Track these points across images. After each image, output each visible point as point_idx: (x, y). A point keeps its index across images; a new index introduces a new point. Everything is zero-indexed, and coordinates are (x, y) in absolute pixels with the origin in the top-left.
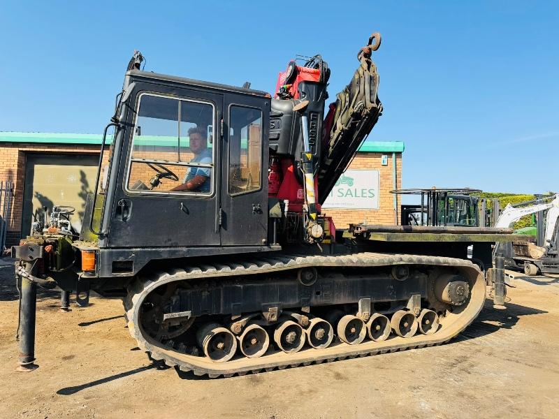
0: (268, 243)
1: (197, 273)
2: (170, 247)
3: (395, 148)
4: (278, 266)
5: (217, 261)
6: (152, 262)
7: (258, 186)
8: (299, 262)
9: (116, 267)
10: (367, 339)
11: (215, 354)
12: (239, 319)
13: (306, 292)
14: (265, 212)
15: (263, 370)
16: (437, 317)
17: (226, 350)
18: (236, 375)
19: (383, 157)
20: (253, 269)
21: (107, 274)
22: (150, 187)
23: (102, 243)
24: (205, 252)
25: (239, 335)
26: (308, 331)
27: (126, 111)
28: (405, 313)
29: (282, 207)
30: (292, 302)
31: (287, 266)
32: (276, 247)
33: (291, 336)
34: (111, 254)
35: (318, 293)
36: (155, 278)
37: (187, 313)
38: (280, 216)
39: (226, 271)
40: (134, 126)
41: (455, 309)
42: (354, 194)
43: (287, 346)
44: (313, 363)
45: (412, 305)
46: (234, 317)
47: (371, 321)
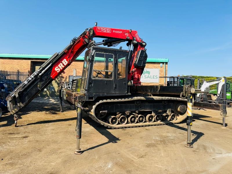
0: (127, 93)
1: (109, 101)
2: (102, 93)
3: (165, 61)
4: (130, 99)
5: (114, 98)
6: (98, 97)
7: (125, 77)
8: (135, 98)
9: (90, 98)
10: (155, 121)
11: (113, 123)
12: (119, 114)
13: (137, 108)
14: (127, 84)
15: (126, 128)
16: (176, 116)
18: (119, 128)
19: (161, 64)
20: (123, 100)
21: (87, 100)
22: (96, 77)
23: (86, 92)
24: (111, 95)
25: (119, 118)
26: (138, 118)
27: (92, 57)
28: (166, 114)
29: (131, 82)
30: (133, 110)
31: (132, 99)
32: (129, 94)
33: (133, 119)
34: (88, 95)
35: (141, 108)
36: (99, 102)
37: (106, 111)
38: (131, 85)
39: (116, 100)
40: (94, 61)
41: (182, 114)
43: (132, 122)
44: (139, 126)
45: (168, 112)
46: (117, 113)
47: (156, 116)
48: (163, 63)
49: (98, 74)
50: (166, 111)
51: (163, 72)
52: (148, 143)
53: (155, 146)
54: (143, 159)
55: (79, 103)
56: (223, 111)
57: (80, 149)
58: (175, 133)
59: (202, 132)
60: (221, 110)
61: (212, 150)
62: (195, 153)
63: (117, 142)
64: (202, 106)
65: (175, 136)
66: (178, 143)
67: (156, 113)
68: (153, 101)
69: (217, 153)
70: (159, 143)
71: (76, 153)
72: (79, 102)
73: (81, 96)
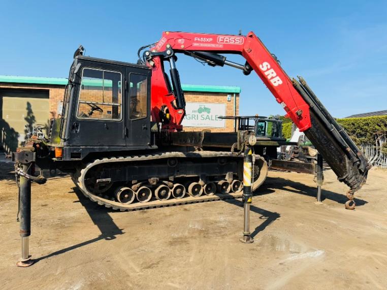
0: (150, 145)
1: (114, 159)
2: (100, 146)
3: (235, 90)
4: (156, 156)
5: (125, 154)
6: (90, 154)
7: (145, 115)
8: (167, 154)
9: (73, 155)
10: (203, 194)
11: (123, 200)
12: (136, 183)
13: (172, 171)
14: (149, 129)
15: (148, 208)
16: (241, 184)
17: (129, 199)
18: (134, 210)
19: (228, 96)
20: (143, 158)
21: (68, 159)
22: (88, 115)
23: (65, 144)
24: (118, 149)
25: (136, 191)
26: (172, 190)
27: (76, 78)
28: (224, 181)
29: (158, 126)
30: (164, 176)
31: (161, 157)
32: (155, 147)
33: (163, 192)
34: (70, 149)
35: (178, 171)
36: (92, 162)
37: (109, 179)
38: (157, 131)
39: (129, 159)
40: (80, 84)
42: (210, 118)
43: (161, 197)
44: (174, 205)
45: (228, 178)
46: (133, 182)
47: (206, 185)
48: (232, 94)
49: (94, 109)
50: (225, 176)
51: (231, 109)
52: (176, 236)
53: (185, 241)
54: (149, 271)
55: (22, 167)
56: (318, 174)
57: (31, 256)
58: (232, 214)
59: (278, 212)
60: (314, 173)
61: (284, 247)
62: (252, 254)
63: (115, 238)
64: (286, 166)
65: (229, 222)
66: (230, 234)
67: (206, 179)
68: (200, 159)
69: (292, 252)
70: (196, 234)
71: (21, 264)
72: (22, 164)
73: (24, 151)
